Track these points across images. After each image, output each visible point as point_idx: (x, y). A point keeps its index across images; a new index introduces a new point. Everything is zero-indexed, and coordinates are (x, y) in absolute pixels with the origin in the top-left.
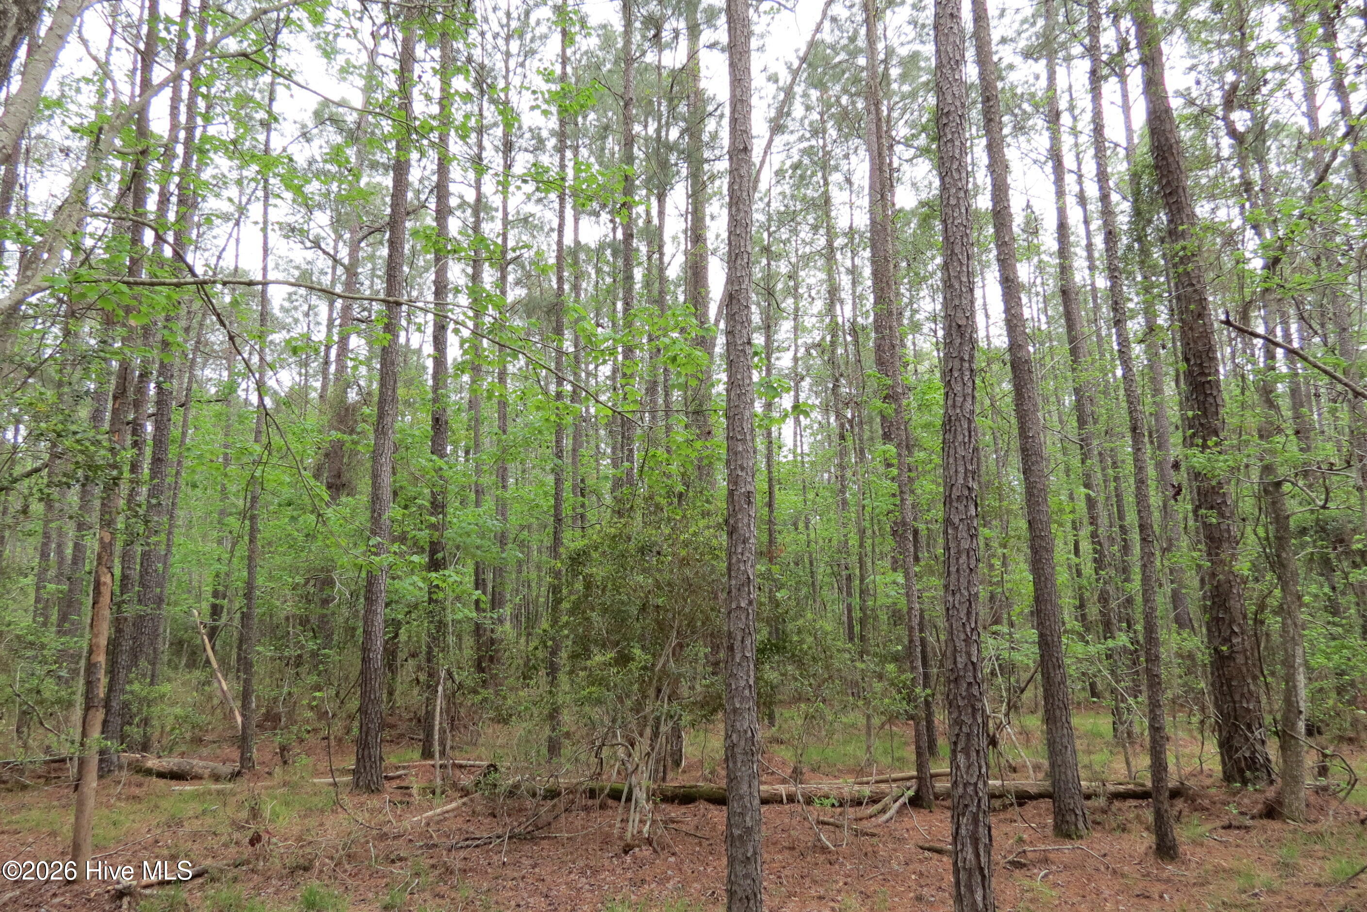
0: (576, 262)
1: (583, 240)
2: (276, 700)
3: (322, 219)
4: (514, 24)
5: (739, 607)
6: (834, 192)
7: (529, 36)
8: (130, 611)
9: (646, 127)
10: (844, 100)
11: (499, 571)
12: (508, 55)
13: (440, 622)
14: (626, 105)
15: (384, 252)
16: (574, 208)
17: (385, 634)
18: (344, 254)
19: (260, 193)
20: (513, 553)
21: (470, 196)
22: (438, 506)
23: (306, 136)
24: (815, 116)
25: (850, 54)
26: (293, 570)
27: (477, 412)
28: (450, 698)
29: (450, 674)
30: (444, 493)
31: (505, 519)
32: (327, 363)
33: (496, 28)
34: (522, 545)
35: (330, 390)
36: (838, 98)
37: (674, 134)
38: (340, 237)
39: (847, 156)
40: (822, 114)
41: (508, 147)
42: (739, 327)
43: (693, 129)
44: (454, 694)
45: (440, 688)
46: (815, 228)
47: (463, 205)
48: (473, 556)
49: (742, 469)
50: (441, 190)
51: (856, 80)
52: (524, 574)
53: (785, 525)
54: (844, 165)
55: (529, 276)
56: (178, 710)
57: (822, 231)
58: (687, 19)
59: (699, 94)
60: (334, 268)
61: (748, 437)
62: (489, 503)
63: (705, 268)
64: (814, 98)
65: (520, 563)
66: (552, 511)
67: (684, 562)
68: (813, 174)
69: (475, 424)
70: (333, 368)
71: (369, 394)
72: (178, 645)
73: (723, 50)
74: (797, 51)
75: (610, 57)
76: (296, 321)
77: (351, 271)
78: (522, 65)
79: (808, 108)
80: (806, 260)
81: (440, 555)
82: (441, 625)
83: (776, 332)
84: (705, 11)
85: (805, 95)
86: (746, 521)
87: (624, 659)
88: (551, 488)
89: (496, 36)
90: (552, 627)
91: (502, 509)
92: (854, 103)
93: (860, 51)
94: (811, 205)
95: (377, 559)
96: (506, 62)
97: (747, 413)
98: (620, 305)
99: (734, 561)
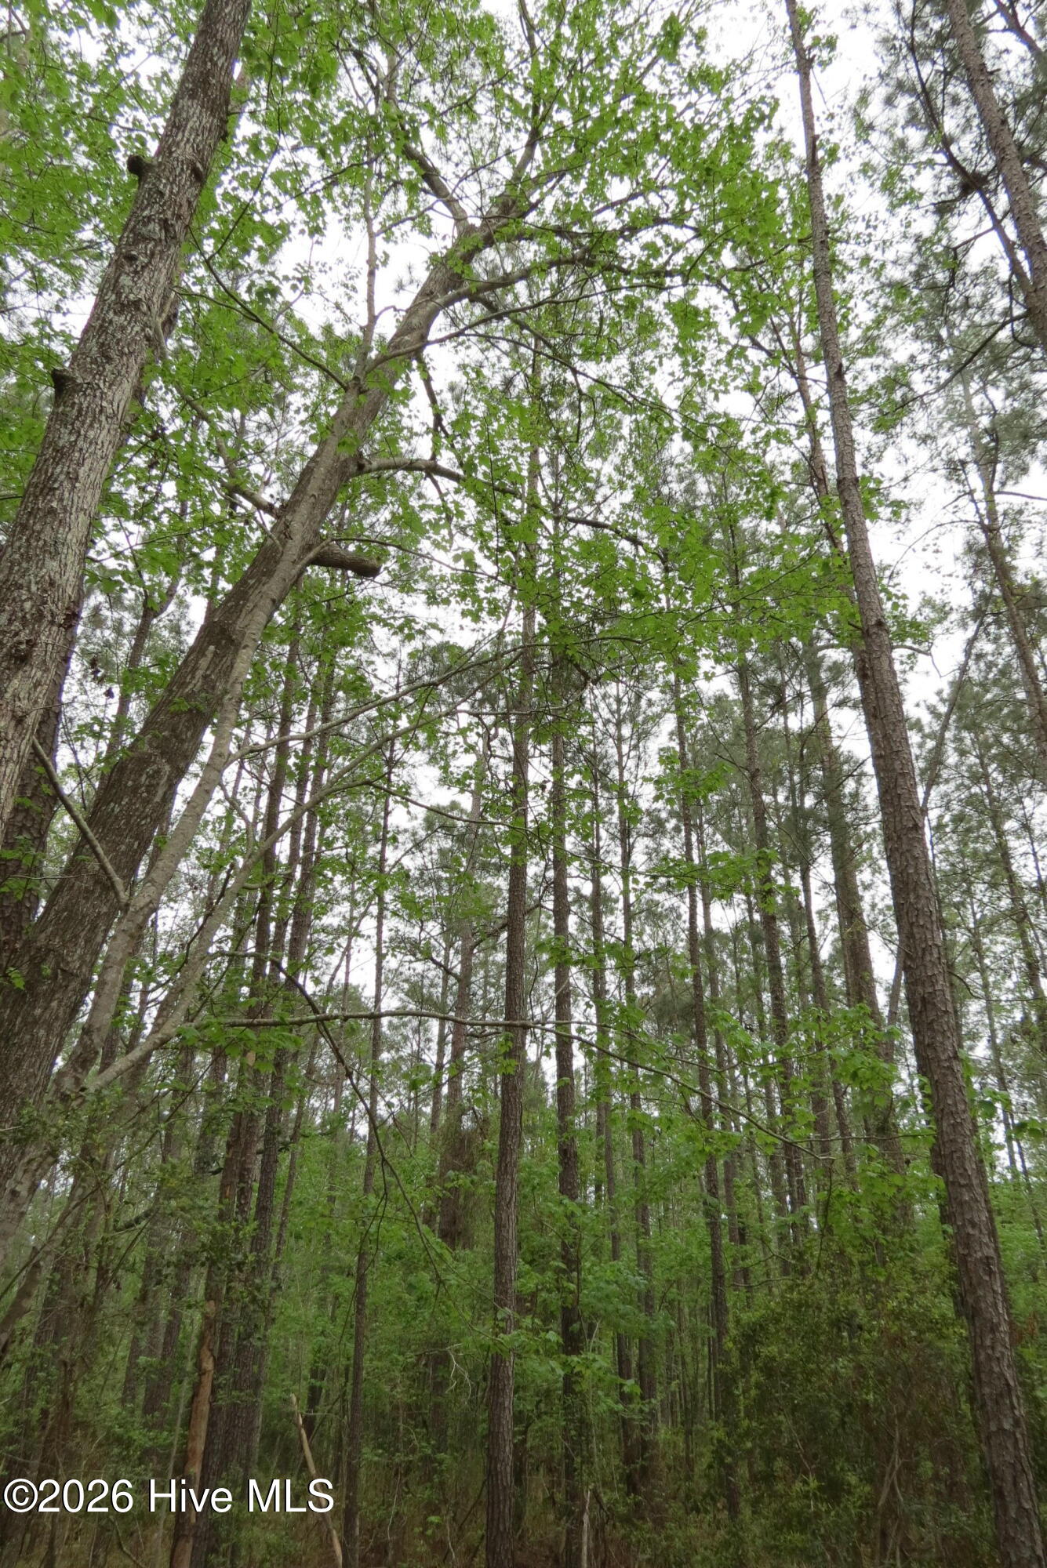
0: (710, 951)
1: (714, 925)
2: (381, 1523)
3: (433, 928)
4: (624, 709)
5: (1001, 1430)
6: (1013, 842)
7: (640, 719)
8: (224, 1399)
9: (775, 795)
10: (1006, 739)
11: (646, 1345)
12: (620, 740)
13: (582, 1421)
14: (753, 776)
15: (501, 957)
16: (703, 893)
17: (514, 1434)
18: (456, 964)
19: (374, 910)
20: (661, 1320)
21: (587, 889)
22: (572, 1262)
23: (418, 845)
24: (972, 760)
25: (1005, 688)
26: (404, 1344)
27: (608, 1137)
28: (598, 1530)
29: (596, 1496)
30: (577, 1245)
31: (650, 1273)
32: (438, 1086)
33: (606, 714)
34: (671, 1306)
35: (443, 1118)
36: (997, 738)
37: (809, 801)
38: (450, 945)
39: (1019, 800)
40: (980, 757)
41: (624, 835)
42: (939, 1038)
43: (831, 792)
44: (603, 1526)
45: (586, 1518)
46: (993, 885)
47: (580, 897)
48: (616, 1326)
49: (974, 1225)
50: (558, 887)
51: (1017, 716)
52: (677, 1346)
53: (1019, 1272)
54: (1017, 810)
55: (656, 972)
56: (272, 1537)
57: (1004, 889)
58: (810, 682)
59: (833, 754)
60: (445, 980)
61: (975, 1182)
62: (629, 1253)
63: (866, 947)
64: (968, 742)
65: (670, 1333)
66: (710, 1264)
67: (897, 1341)
68: (981, 824)
69: (606, 1153)
70: (445, 1090)
71: (486, 1121)
72: (270, 1437)
73: (855, 707)
74: (939, 693)
75: (730, 727)
76: (406, 1038)
77: (464, 980)
78: (636, 747)
79: (962, 753)
80: (990, 925)
81: (576, 1326)
82: (584, 1425)
83: (964, 1016)
84: (830, 669)
85: (958, 739)
86: (990, 1299)
87: (833, 1490)
88: (703, 1233)
89: (606, 722)
90: (729, 1434)
91: (644, 1260)
92: (1017, 740)
93: (1016, 684)
94: (987, 860)
95: (507, 1337)
96: (619, 748)
97: (968, 1150)
98: (766, 997)
99: (982, 1357)
